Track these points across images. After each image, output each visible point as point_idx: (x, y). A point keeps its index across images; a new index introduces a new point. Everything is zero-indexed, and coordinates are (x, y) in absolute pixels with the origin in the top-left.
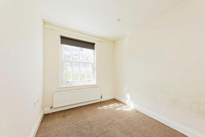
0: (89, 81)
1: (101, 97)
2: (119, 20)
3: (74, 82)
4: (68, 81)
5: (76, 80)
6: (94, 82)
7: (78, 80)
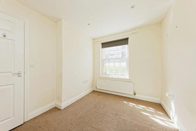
0: (123, 75)
1: (135, 94)
2: (133, 7)
3: (110, 74)
4: (107, 73)
5: (112, 73)
6: (127, 77)
7: (113, 73)
